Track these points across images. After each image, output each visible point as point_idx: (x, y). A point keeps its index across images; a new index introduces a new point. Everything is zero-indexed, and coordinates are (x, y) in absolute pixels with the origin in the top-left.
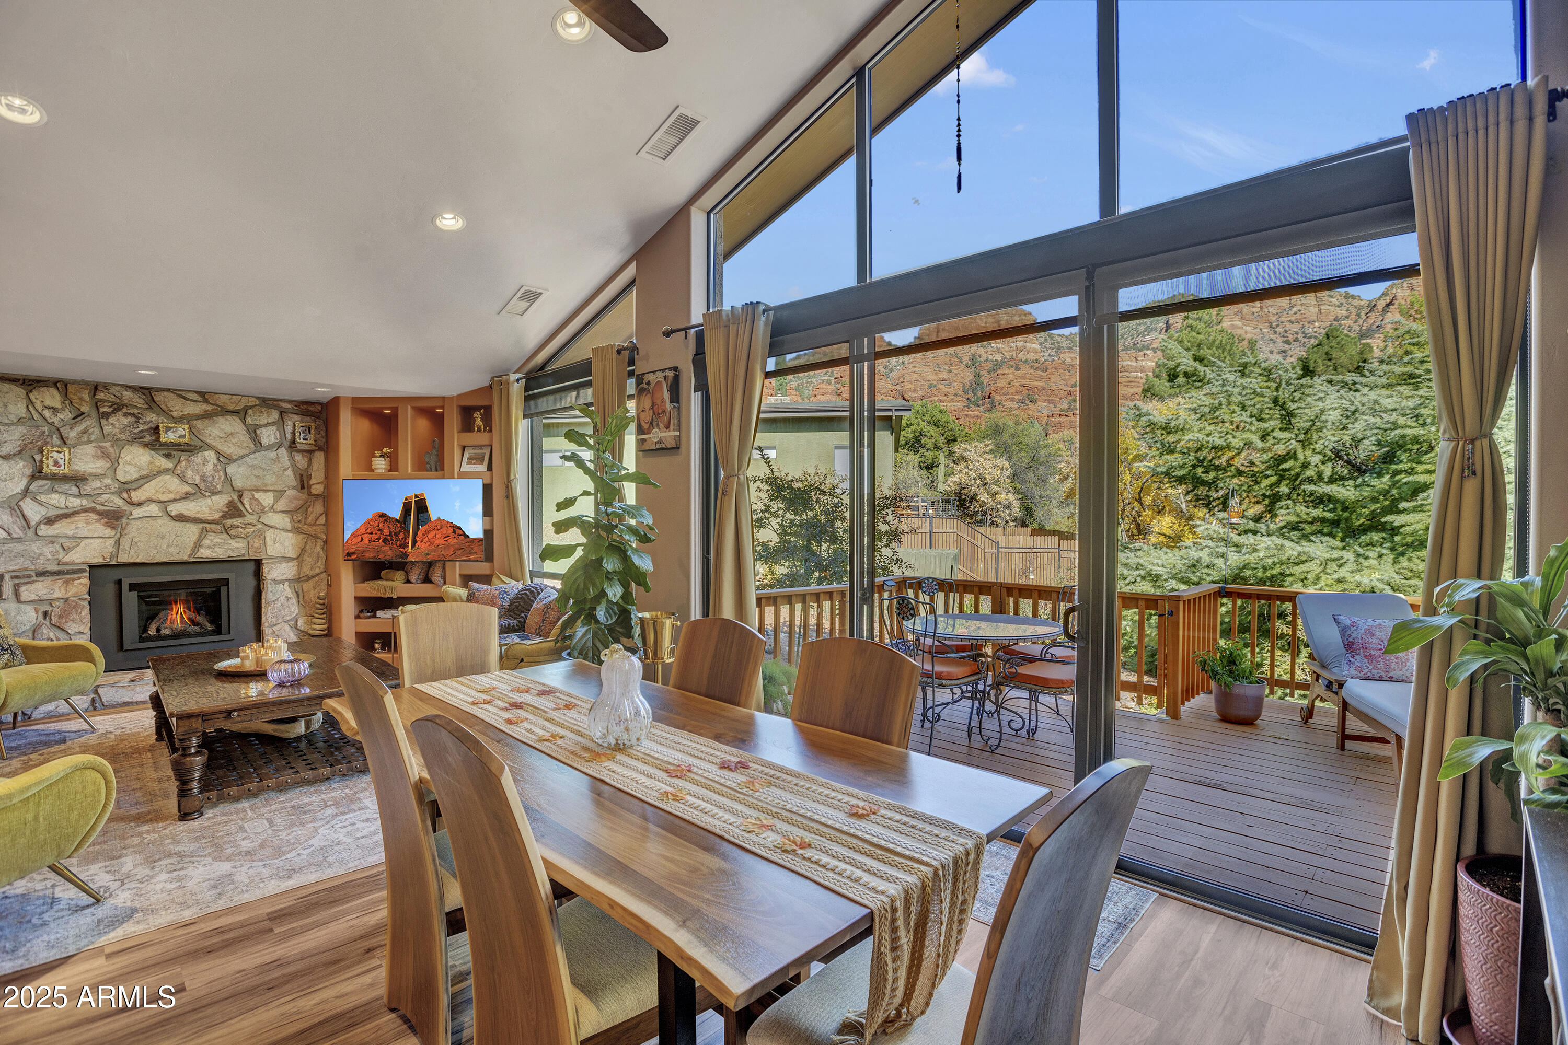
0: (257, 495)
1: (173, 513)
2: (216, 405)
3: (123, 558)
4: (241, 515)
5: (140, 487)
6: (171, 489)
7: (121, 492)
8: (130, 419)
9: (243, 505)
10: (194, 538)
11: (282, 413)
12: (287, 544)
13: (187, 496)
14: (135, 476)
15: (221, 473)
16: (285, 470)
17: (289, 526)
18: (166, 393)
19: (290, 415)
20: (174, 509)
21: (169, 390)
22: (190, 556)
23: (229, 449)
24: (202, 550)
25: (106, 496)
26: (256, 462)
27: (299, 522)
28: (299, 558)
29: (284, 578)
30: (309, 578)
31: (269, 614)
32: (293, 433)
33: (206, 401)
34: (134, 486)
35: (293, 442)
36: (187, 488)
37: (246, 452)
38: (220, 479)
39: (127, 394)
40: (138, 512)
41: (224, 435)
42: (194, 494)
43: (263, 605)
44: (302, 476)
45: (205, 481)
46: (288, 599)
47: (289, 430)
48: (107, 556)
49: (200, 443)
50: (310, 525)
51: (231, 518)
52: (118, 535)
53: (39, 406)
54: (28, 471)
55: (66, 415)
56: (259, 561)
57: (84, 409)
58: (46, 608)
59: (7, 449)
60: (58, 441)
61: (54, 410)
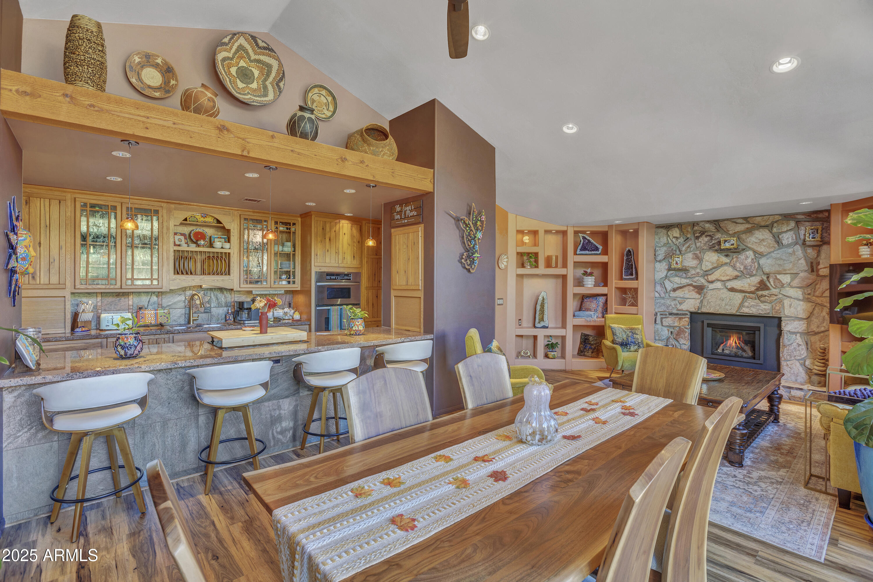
0: (778, 277)
1: (729, 287)
2: (754, 224)
3: (704, 310)
4: (768, 289)
5: (712, 273)
6: (728, 274)
7: (704, 276)
8: (708, 238)
9: (770, 282)
10: (739, 302)
11: (798, 222)
12: (799, 309)
13: (736, 278)
14: (711, 267)
15: (756, 264)
16: (800, 259)
17: (801, 297)
18: (726, 222)
19: (802, 223)
20: (730, 285)
21: (727, 220)
22: (737, 311)
23: (761, 249)
24: (744, 309)
25: (697, 278)
26: (778, 256)
27: (809, 294)
28: (808, 319)
29: (796, 330)
30: (816, 333)
31: (785, 352)
32: (805, 235)
33: (748, 222)
34: (710, 272)
35: (804, 240)
36: (736, 273)
37: (772, 250)
38: (755, 267)
39: (707, 225)
40: (711, 286)
41: (759, 241)
42: (741, 276)
43: (781, 346)
44: (812, 263)
45: (746, 269)
46: (799, 345)
47: (802, 232)
48: (697, 308)
49: (744, 247)
50: (817, 297)
51: (762, 290)
52: (702, 298)
53: (671, 237)
54: (667, 267)
55: (681, 240)
56: (781, 318)
57: (689, 236)
58: (672, 330)
59: (659, 258)
60: (678, 252)
61: (677, 238)
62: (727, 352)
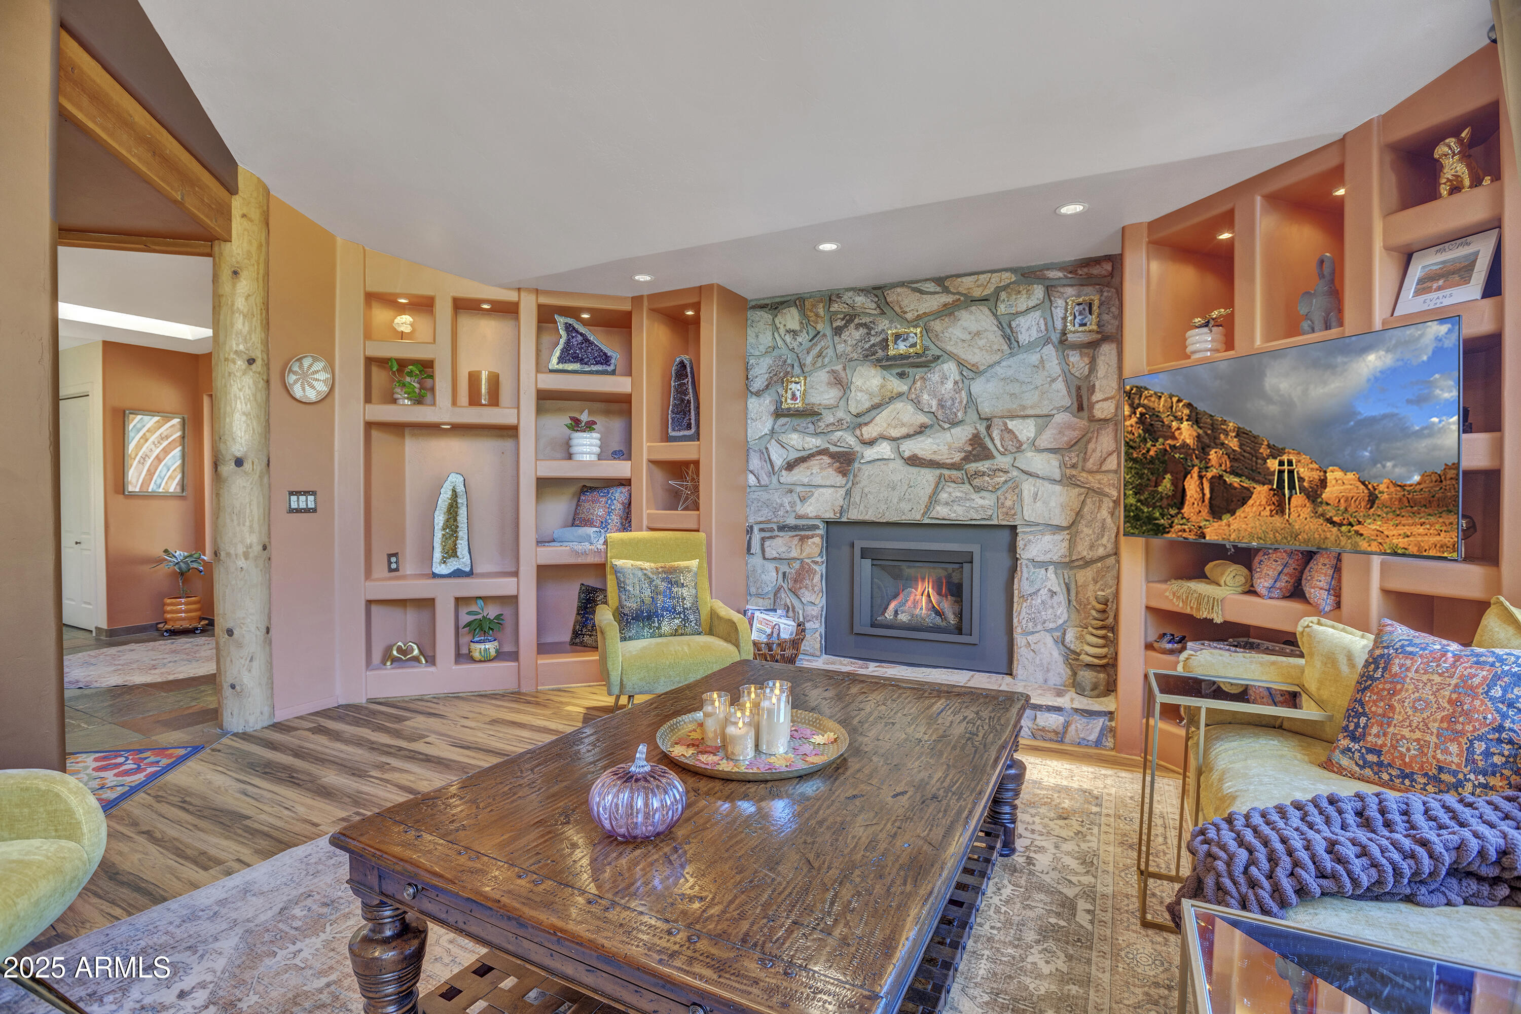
0: (1011, 424)
1: (907, 454)
2: (959, 293)
3: (854, 515)
4: (989, 456)
5: (871, 421)
6: (905, 420)
7: (854, 428)
8: (862, 331)
9: (992, 440)
10: (929, 490)
11: (1049, 290)
12: (1053, 504)
13: (922, 430)
14: (867, 405)
15: (963, 394)
16: (1054, 380)
17: (1057, 476)
18: (899, 290)
19: (1060, 289)
20: (910, 447)
21: (902, 284)
22: (924, 515)
23: (974, 356)
24: (938, 508)
25: (840, 433)
26: (1010, 372)
27: (1074, 466)
28: (1072, 528)
29: (1047, 558)
30: (1088, 563)
31: (1023, 614)
32: (1065, 318)
33: (946, 290)
34: (866, 419)
35: (1064, 333)
36: (923, 419)
37: (997, 358)
38: (961, 402)
39: (860, 300)
40: (870, 453)
41: (969, 337)
42: (932, 426)
43: (1016, 599)
44: (1079, 388)
45: (943, 407)
46: (1053, 593)
47: (1059, 313)
48: (837, 509)
49: (939, 353)
50: (1090, 472)
51: (975, 461)
52: (850, 484)
53: (782, 331)
54: (773, 408)
55: (803, 338)
56: (1014, 528)
57: (820, 327)
58: (784, 568)
59: (757, 385)
60: (797, 370)
61: (794, 333)
62: (903, 617)
